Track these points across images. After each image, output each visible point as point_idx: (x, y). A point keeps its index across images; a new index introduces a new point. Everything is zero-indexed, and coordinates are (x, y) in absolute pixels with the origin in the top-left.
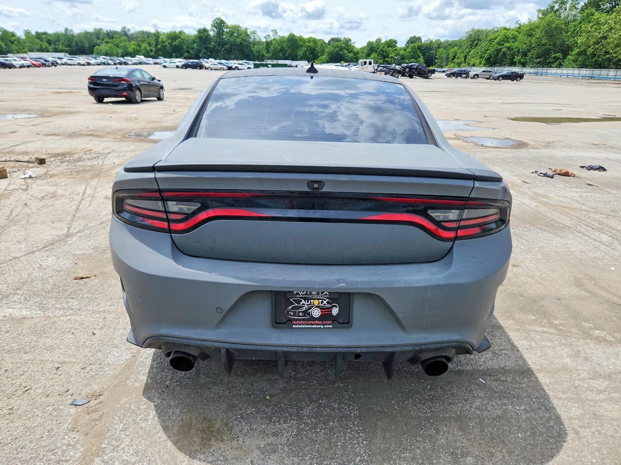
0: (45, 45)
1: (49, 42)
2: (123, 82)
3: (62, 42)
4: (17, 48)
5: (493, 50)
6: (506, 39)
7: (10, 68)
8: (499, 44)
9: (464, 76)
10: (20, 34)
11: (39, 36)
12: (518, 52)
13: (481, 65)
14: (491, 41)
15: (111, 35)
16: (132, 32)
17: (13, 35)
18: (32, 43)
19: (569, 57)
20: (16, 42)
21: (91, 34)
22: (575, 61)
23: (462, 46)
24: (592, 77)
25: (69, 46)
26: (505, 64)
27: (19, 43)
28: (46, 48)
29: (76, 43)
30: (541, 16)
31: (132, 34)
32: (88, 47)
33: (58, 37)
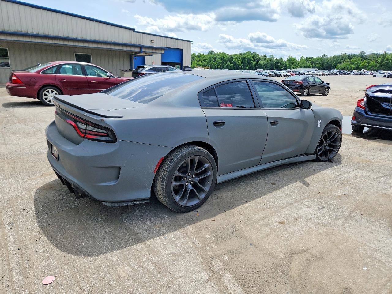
0: (309, 64)
1: (312, 63)
2: (298, 83)
3: (319, 62)
4: (294, 66)
7: (279, 76)
10: (298, 59)
11: (307, 59)
15: (351, 57)
16: (367, 54)
17: (295, 59)
18: (303, 63)
20: (295, 63)
21: (338, 57)
25: (323, 64)
27: (296, 63)
28: (309, 66)
29: (327, 63)
31: (366, 56)
32: (333, 65)
33: (318, 60)
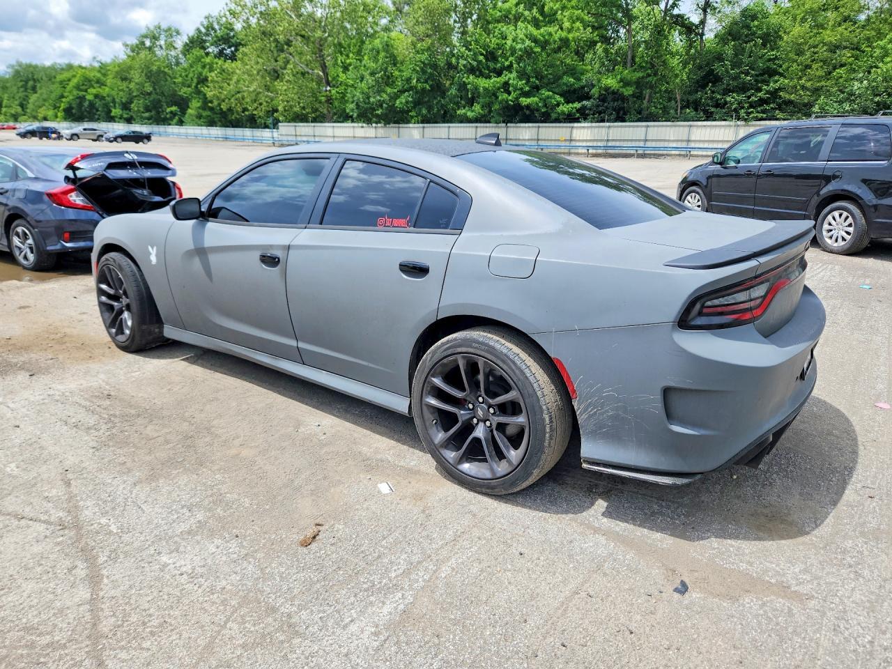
5: (71, 97)
6: (87, 82)
8: (78, 87)
9: (54, 136)
12: (114, 101)
13: (58, 119)
14: (63, 84)
19: (190, 111)
22: (199, 117)
23: (7, 88)
24: (226, 139)
26: (98, 119)
30: (129, 52)
